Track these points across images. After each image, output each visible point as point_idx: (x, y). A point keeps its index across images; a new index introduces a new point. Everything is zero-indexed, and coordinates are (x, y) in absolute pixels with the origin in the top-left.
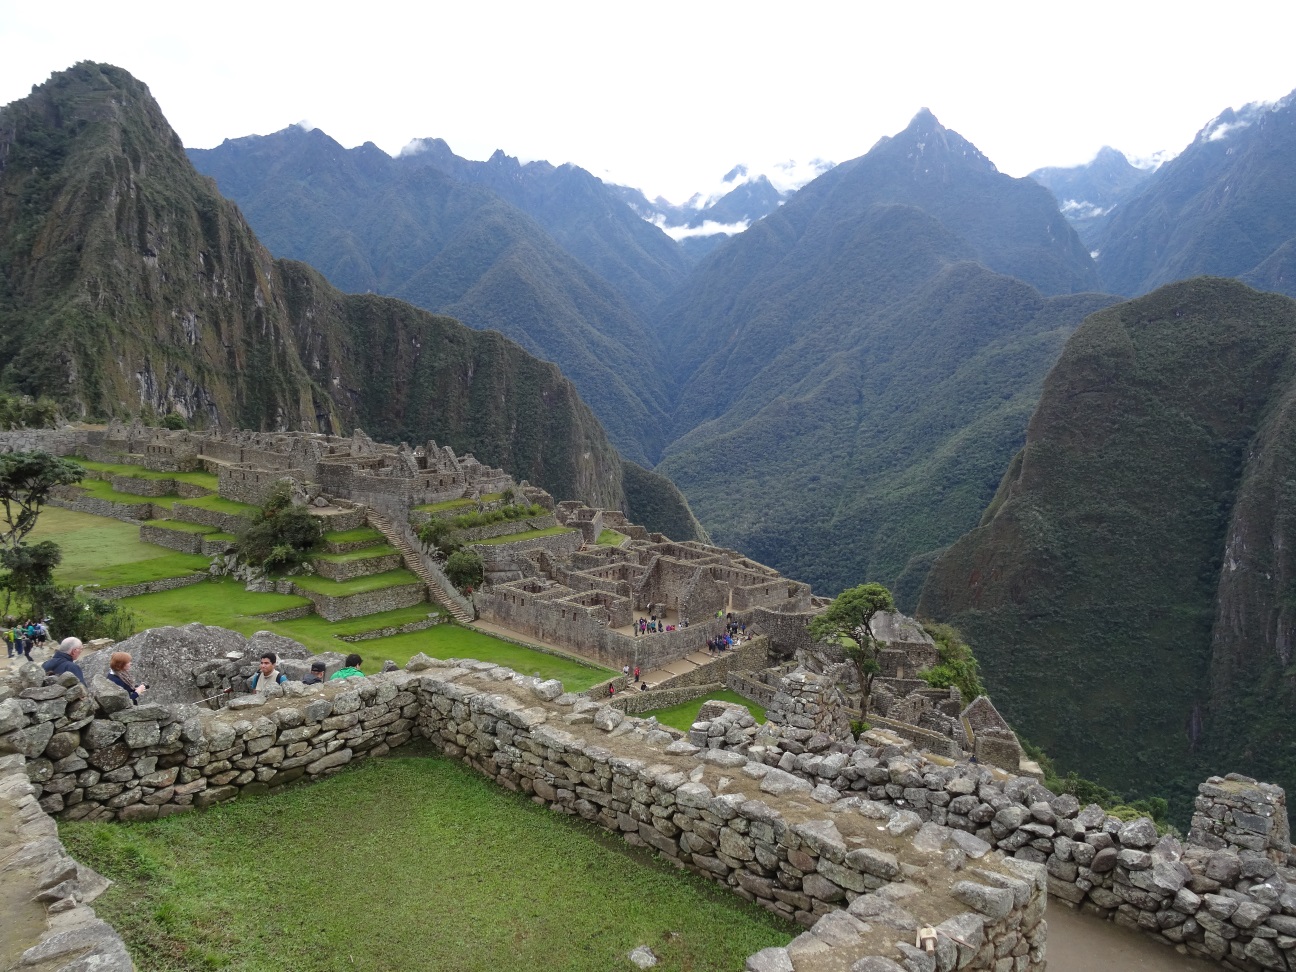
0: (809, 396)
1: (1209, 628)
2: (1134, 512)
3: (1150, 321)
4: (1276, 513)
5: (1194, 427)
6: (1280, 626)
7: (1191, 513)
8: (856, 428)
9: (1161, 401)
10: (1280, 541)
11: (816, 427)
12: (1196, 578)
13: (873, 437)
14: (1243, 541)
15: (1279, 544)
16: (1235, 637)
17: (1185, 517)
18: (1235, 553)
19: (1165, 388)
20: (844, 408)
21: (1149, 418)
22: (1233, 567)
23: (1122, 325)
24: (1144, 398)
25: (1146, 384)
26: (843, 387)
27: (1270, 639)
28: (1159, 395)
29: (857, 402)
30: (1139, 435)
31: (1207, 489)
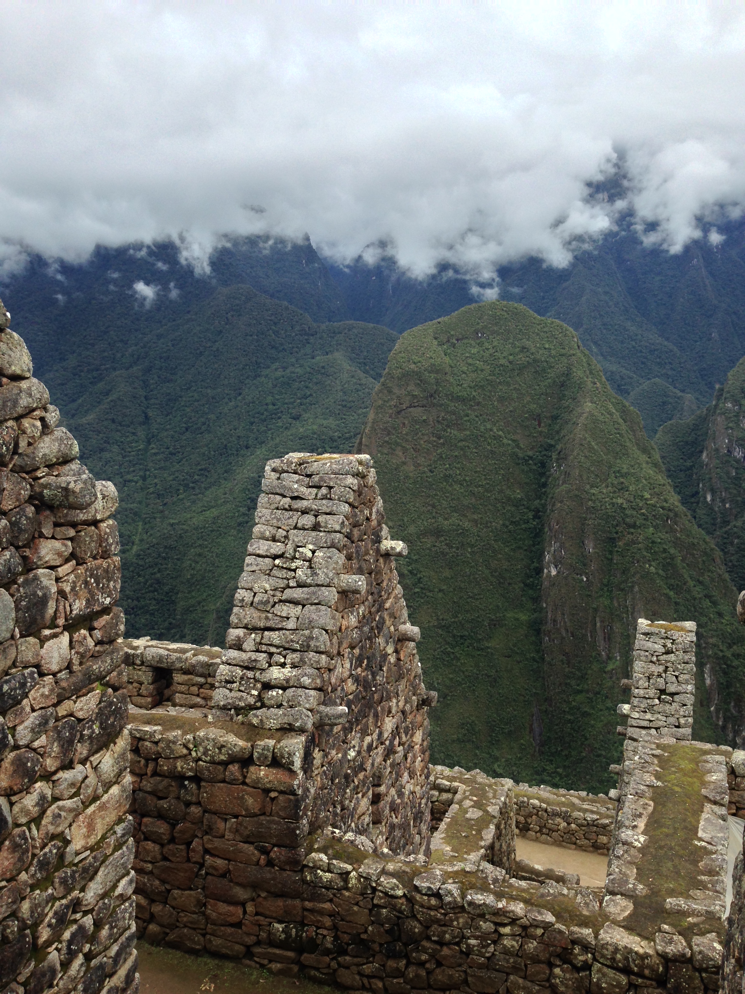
0: (91, 417)
1: (538, 632)
2: (466, 524)
3: (457, 340)
4: (585, 519)
5: (505, 441)
6: (598, 624)
7: (512, 523)
8: (146, 450)
9: (477, 416)
10: (591, 545)
11: (102, 450)
12: (522, 585)
13: (166, 459)
14: (561, 547)
15: (590, 548)
16: (563, 638)
17: (507, 527)
18: (554, 559)
19: (478, 404)
20: (130, 429)
21: (468, 433)
22: (554, 572)
23: (435, 342)
24: (462, 413)
25: (463, 400)
26: (127, 407)
27: (591, 637)
28: (474, 410)
29: (144, 423)
30: (462, 449)
31: (522, 499)
